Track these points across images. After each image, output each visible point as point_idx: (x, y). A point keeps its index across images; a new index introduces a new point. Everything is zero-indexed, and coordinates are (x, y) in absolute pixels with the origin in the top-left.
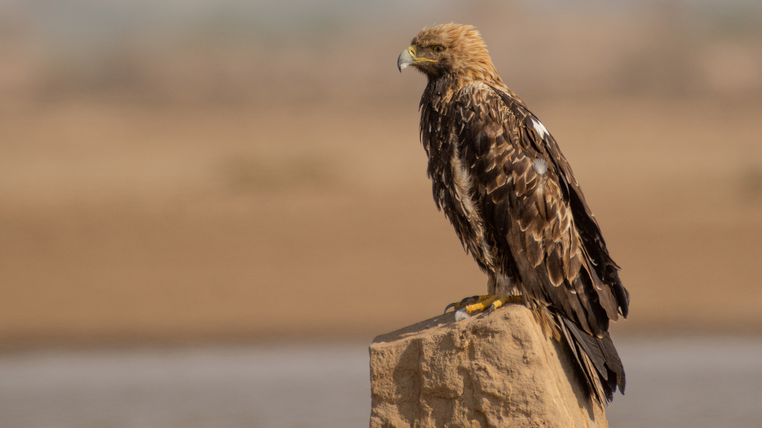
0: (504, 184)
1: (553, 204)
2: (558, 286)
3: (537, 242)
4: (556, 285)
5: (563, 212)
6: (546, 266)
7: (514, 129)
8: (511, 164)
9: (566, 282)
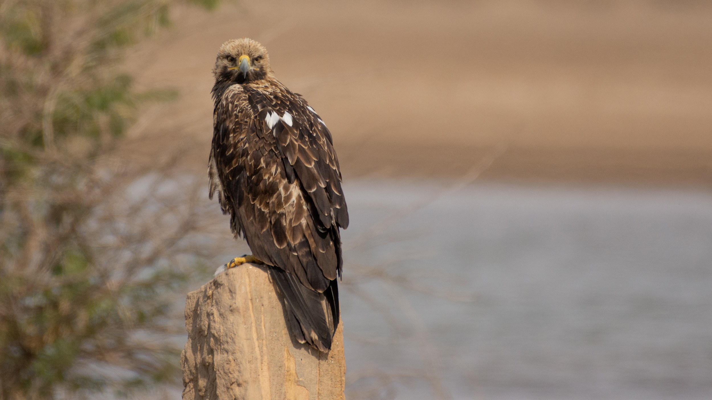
0: (237, 165)
1: (269, 181)
2: (282, 248)
3: (264, 212)
4: (281, 247)
5: (286, 189)
6: (271, 231)
7: (245, 119)
8: (243, 149)
9: (289, 245)
